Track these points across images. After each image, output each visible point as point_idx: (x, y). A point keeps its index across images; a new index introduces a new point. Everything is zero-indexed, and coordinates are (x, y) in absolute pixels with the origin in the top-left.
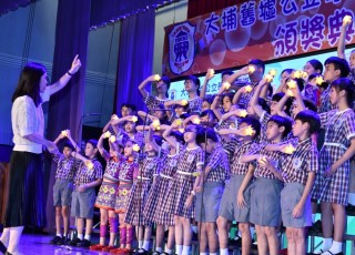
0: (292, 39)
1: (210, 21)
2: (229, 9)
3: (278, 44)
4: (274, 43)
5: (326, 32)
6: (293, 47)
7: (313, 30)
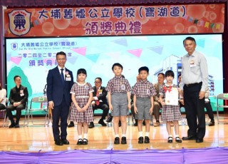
0: (95, 28)
1: (42, 12)
2: (56, 9)
3: (87, 30)
4: (85, 29)
5: (113, 29)
6: (96, 32)
7: (106, 26)
